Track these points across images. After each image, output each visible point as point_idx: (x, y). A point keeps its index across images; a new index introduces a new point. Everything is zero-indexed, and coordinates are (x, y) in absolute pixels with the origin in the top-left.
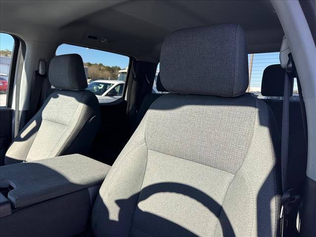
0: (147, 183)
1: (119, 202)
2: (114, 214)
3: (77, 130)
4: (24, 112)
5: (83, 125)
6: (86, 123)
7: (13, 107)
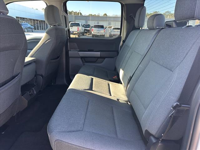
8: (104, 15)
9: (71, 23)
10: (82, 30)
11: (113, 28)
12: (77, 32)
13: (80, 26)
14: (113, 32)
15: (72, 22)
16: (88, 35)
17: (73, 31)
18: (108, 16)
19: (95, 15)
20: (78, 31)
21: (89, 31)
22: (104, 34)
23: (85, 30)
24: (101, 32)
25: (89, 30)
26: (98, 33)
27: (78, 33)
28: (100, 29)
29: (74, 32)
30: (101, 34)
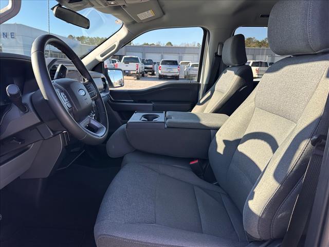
0: (247, 132)
1: (225, 142)
2: (221, 149)
3: (228, 97)
4: (206, 85)
5: (233, 93)
6: (237, 91)
7: (201, 82)
8: (167, 44)
9: (125, 58)
10: (142, 68)
11: (192, 65)
12: (135, 72)
13: (139, 62)
14: (192, 71)
15: (125, 56)
16: (150, 76)
17: (129, 71)
18: (174, 46)
19: (153, 44)
20: (137, 69)
21: (151, 70)
22: (178, 74)
23: (145, 68)
24: (174, 71)
25: (151, 68)
26: (169, 72)
27: (137, 73)
28: (172, 67)
29: (132, 72)
30: (174, 74)
